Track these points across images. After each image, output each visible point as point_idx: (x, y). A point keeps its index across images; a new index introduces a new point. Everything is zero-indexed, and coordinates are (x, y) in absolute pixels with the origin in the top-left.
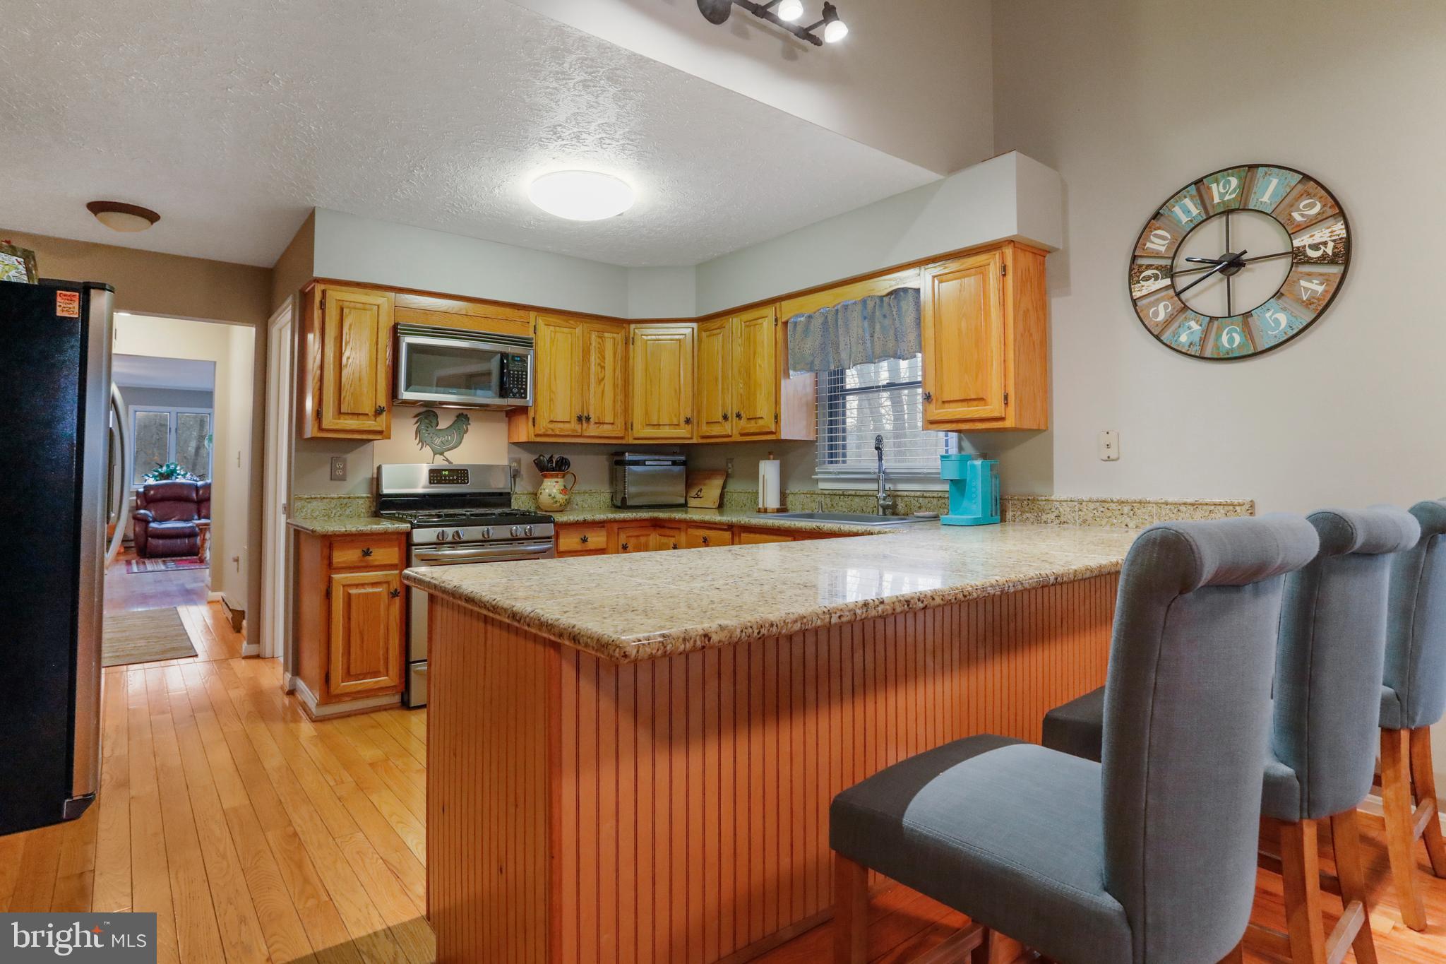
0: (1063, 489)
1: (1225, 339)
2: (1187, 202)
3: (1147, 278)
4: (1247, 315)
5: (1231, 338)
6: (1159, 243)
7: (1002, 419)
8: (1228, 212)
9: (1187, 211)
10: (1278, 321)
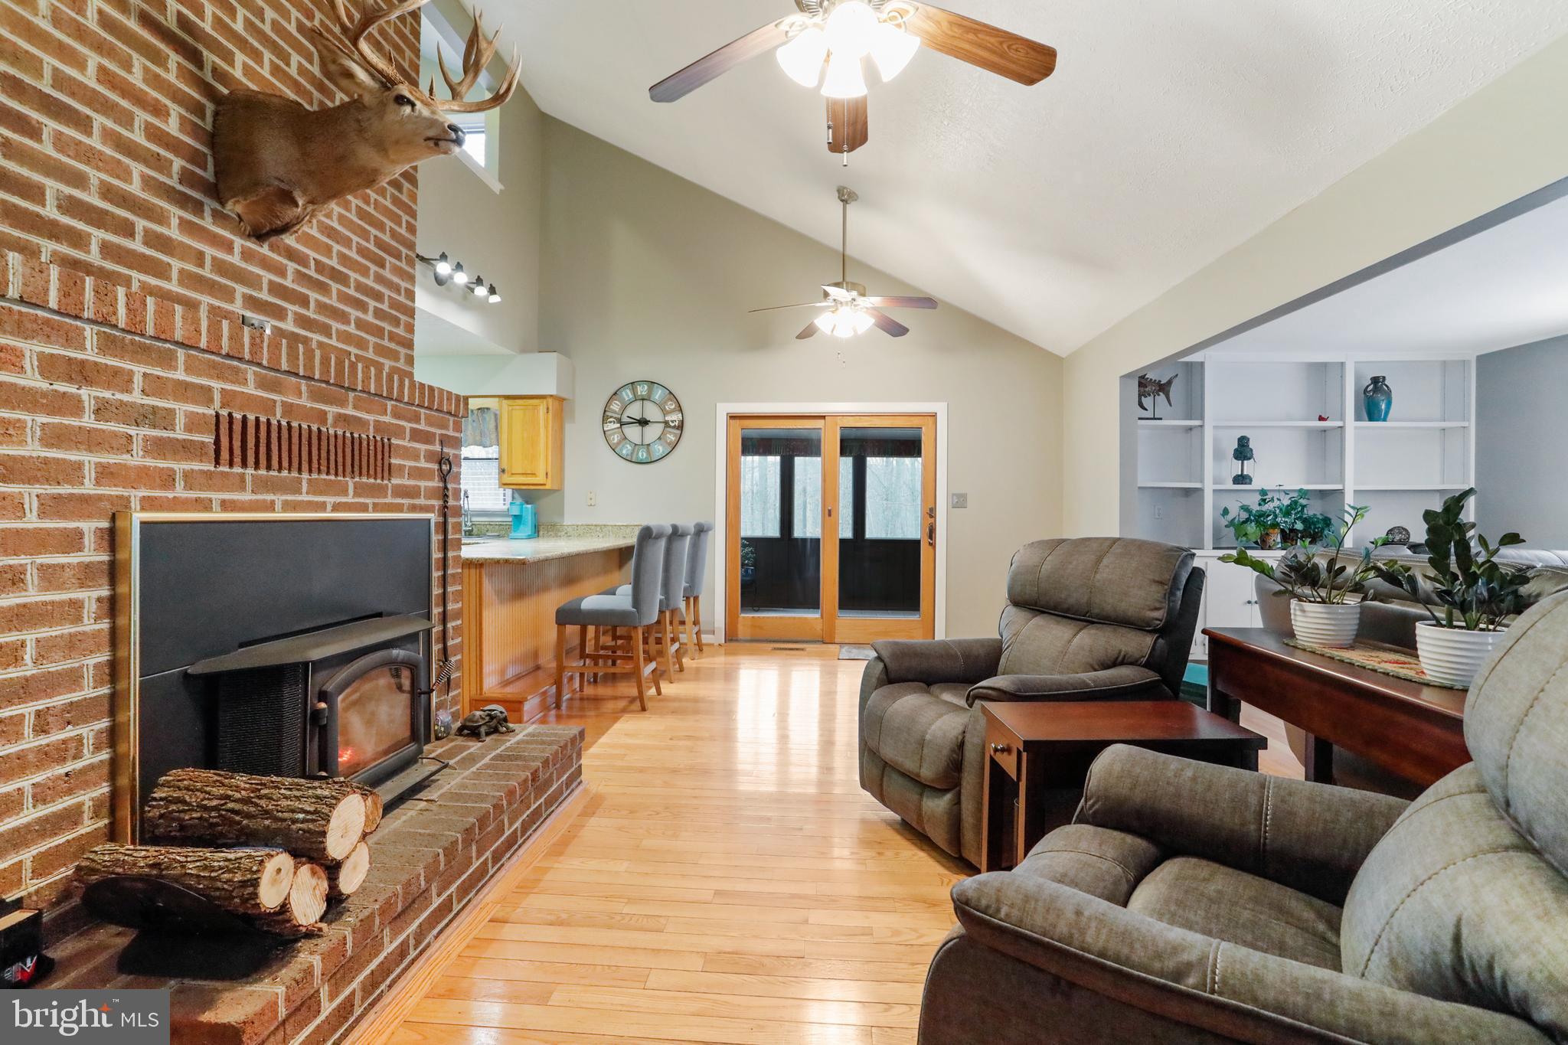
0: (568, 520)
1: (640, 454)
2: (628, 391)
3: (610, 422)
4: (649, 445)
5: (642, 455)
6: (616, 406)
7: (545, 485)
8: (643, 400)
9: (627, 395)
10: (659, 449)
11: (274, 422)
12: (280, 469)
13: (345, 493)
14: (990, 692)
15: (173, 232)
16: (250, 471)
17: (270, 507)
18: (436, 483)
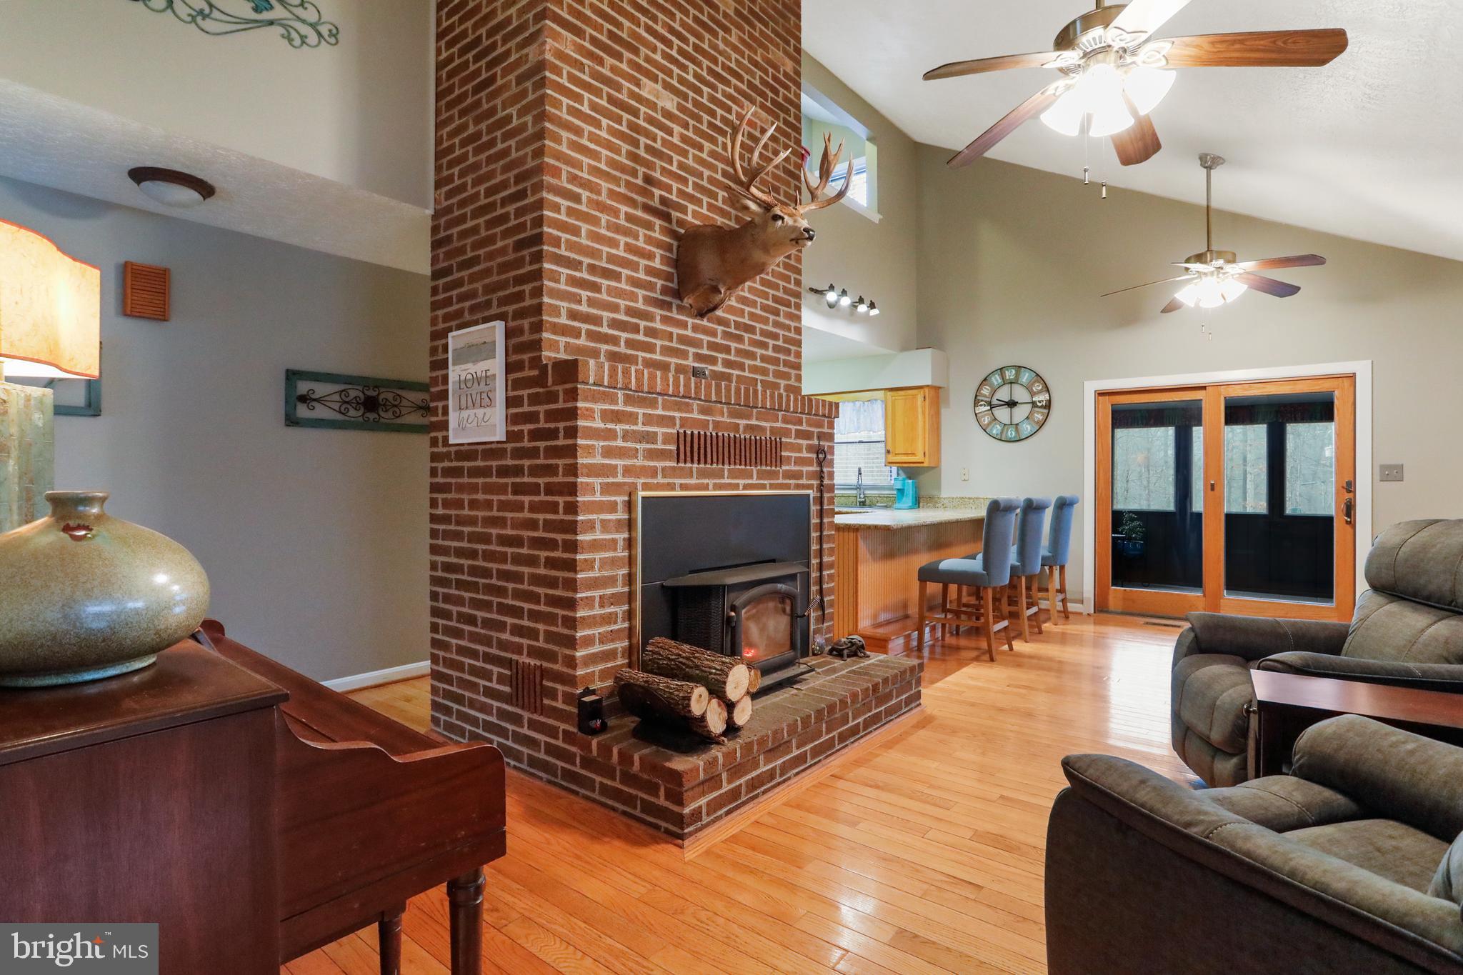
0: (945, 493)
1: (1009, 433)
2: (996, 376)
3: (981, 405)
4: (1017, 424)
5: (1011, 433)
6: (986, 391)
7: (923, 463)
8: (1011, 383)
9: (996, 380)
10: (1027, 428)
11: (709, 434)
12: (712, 463)
13: (751, 477)
14: (1276, 664)
15: (657, 325)
16: (695, 465)
17: (706, 487)
18: (815, 468)
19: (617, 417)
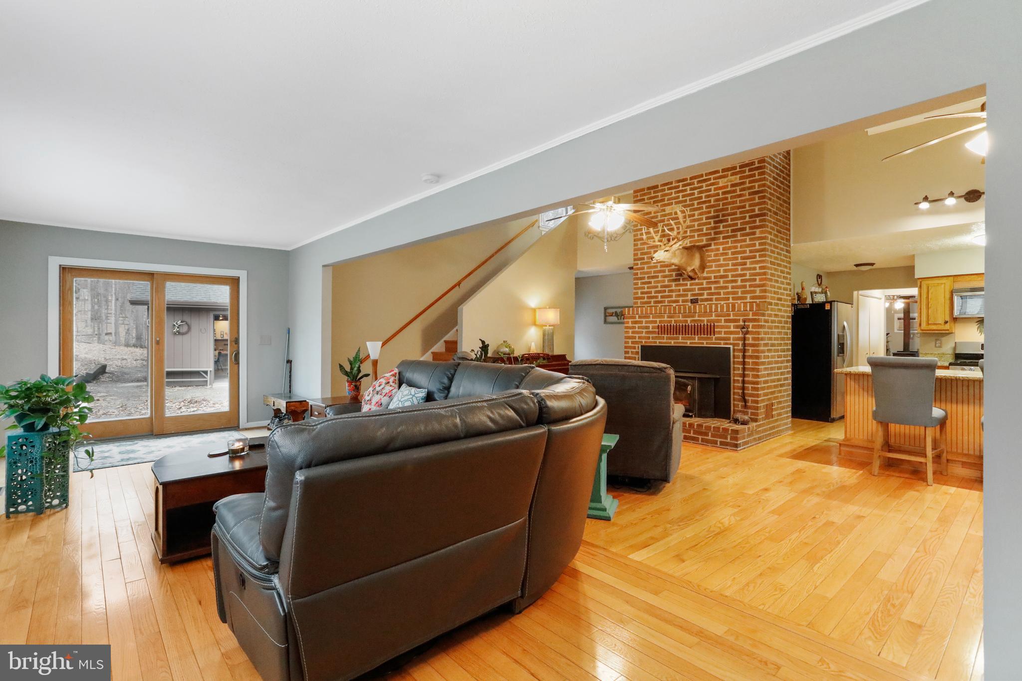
11: (672, 325)
12: (673, 334)
13: (695, 340)
16: (666, 335)
17: (670, 343)
18: (741, 335)
19: (636, 322)
